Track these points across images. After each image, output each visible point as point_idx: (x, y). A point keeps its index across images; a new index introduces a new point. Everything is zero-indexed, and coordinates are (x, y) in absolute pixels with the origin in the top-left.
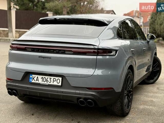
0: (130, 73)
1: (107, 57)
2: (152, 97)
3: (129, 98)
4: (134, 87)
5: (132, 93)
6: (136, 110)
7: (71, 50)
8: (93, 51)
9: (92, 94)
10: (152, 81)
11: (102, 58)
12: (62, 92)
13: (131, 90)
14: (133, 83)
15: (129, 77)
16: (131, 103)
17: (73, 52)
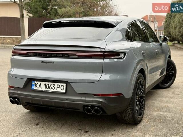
0: (142, 77)
1: (114, 60)
2: (166, 102)
3: (141, 104)
4: (146, 92)
5: (144, 98)
6: (150, 117)
7: (75, 54)
8: (100, 54)
9: (99, 101)
10: (167, 85)
11: (109, 61)
12: (67, 99)
13: (144, 95)
14: (145, 88)
15: (141, 81)
16: (144, 110)
17: (77, 55)
